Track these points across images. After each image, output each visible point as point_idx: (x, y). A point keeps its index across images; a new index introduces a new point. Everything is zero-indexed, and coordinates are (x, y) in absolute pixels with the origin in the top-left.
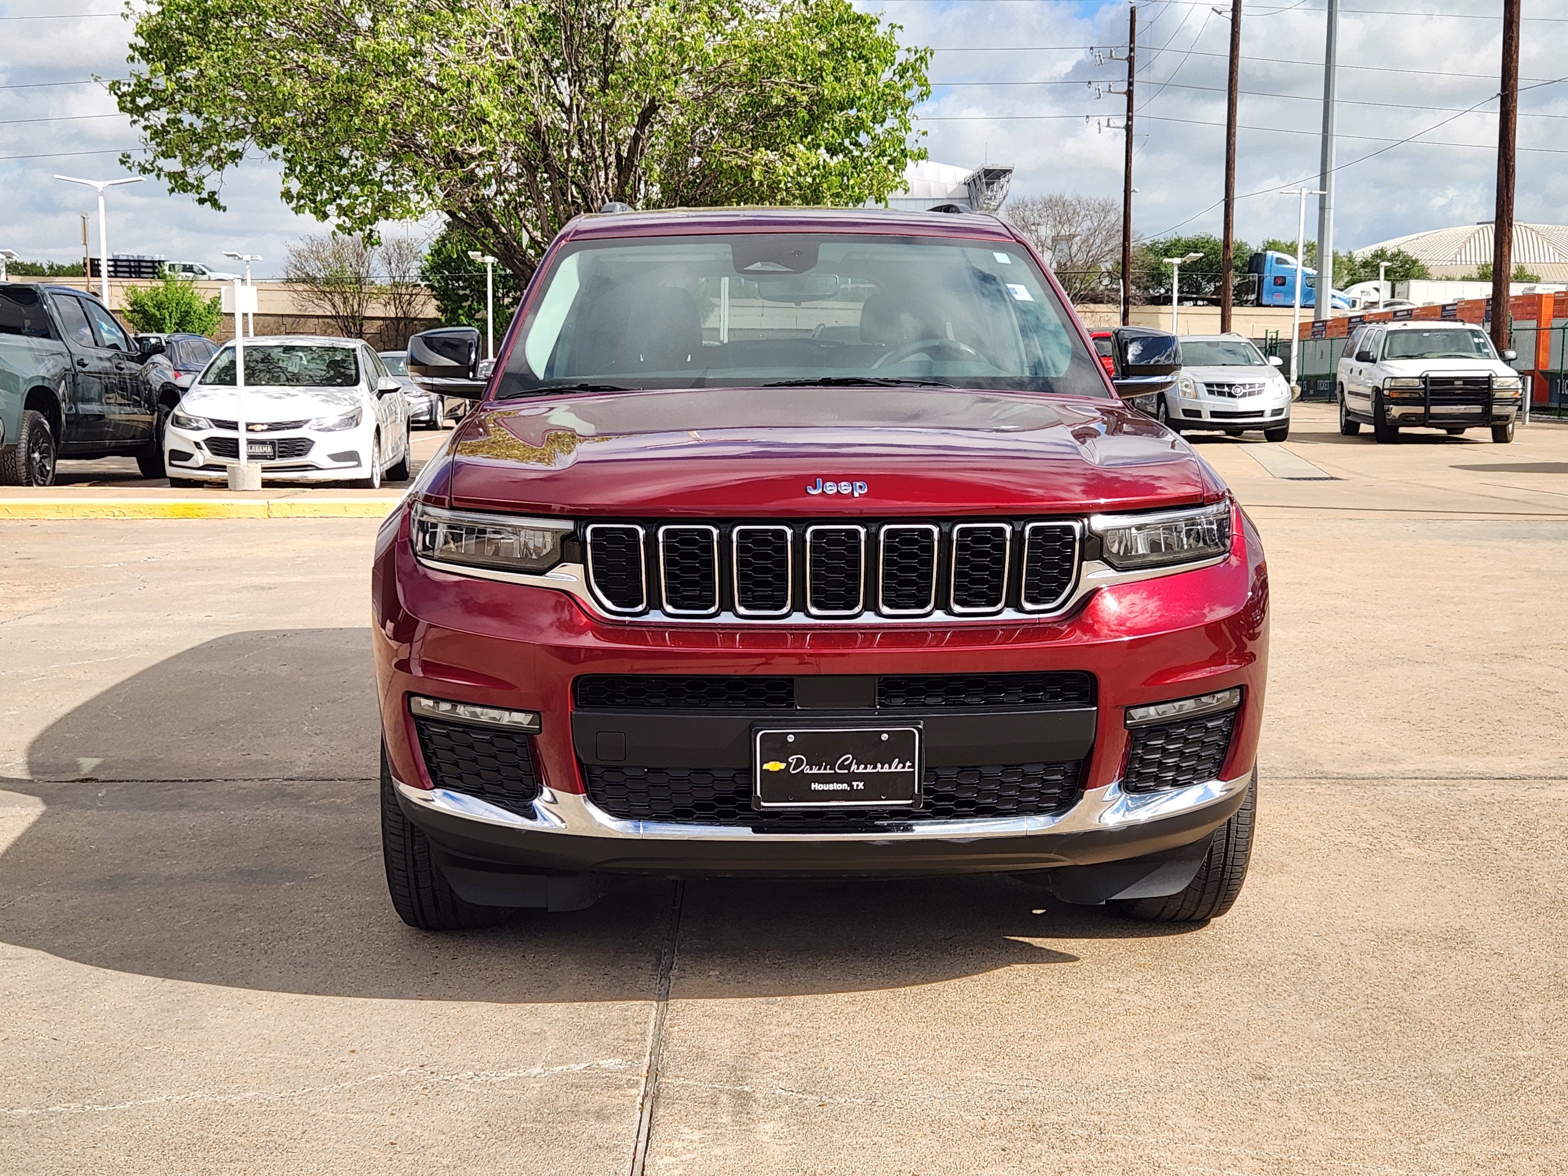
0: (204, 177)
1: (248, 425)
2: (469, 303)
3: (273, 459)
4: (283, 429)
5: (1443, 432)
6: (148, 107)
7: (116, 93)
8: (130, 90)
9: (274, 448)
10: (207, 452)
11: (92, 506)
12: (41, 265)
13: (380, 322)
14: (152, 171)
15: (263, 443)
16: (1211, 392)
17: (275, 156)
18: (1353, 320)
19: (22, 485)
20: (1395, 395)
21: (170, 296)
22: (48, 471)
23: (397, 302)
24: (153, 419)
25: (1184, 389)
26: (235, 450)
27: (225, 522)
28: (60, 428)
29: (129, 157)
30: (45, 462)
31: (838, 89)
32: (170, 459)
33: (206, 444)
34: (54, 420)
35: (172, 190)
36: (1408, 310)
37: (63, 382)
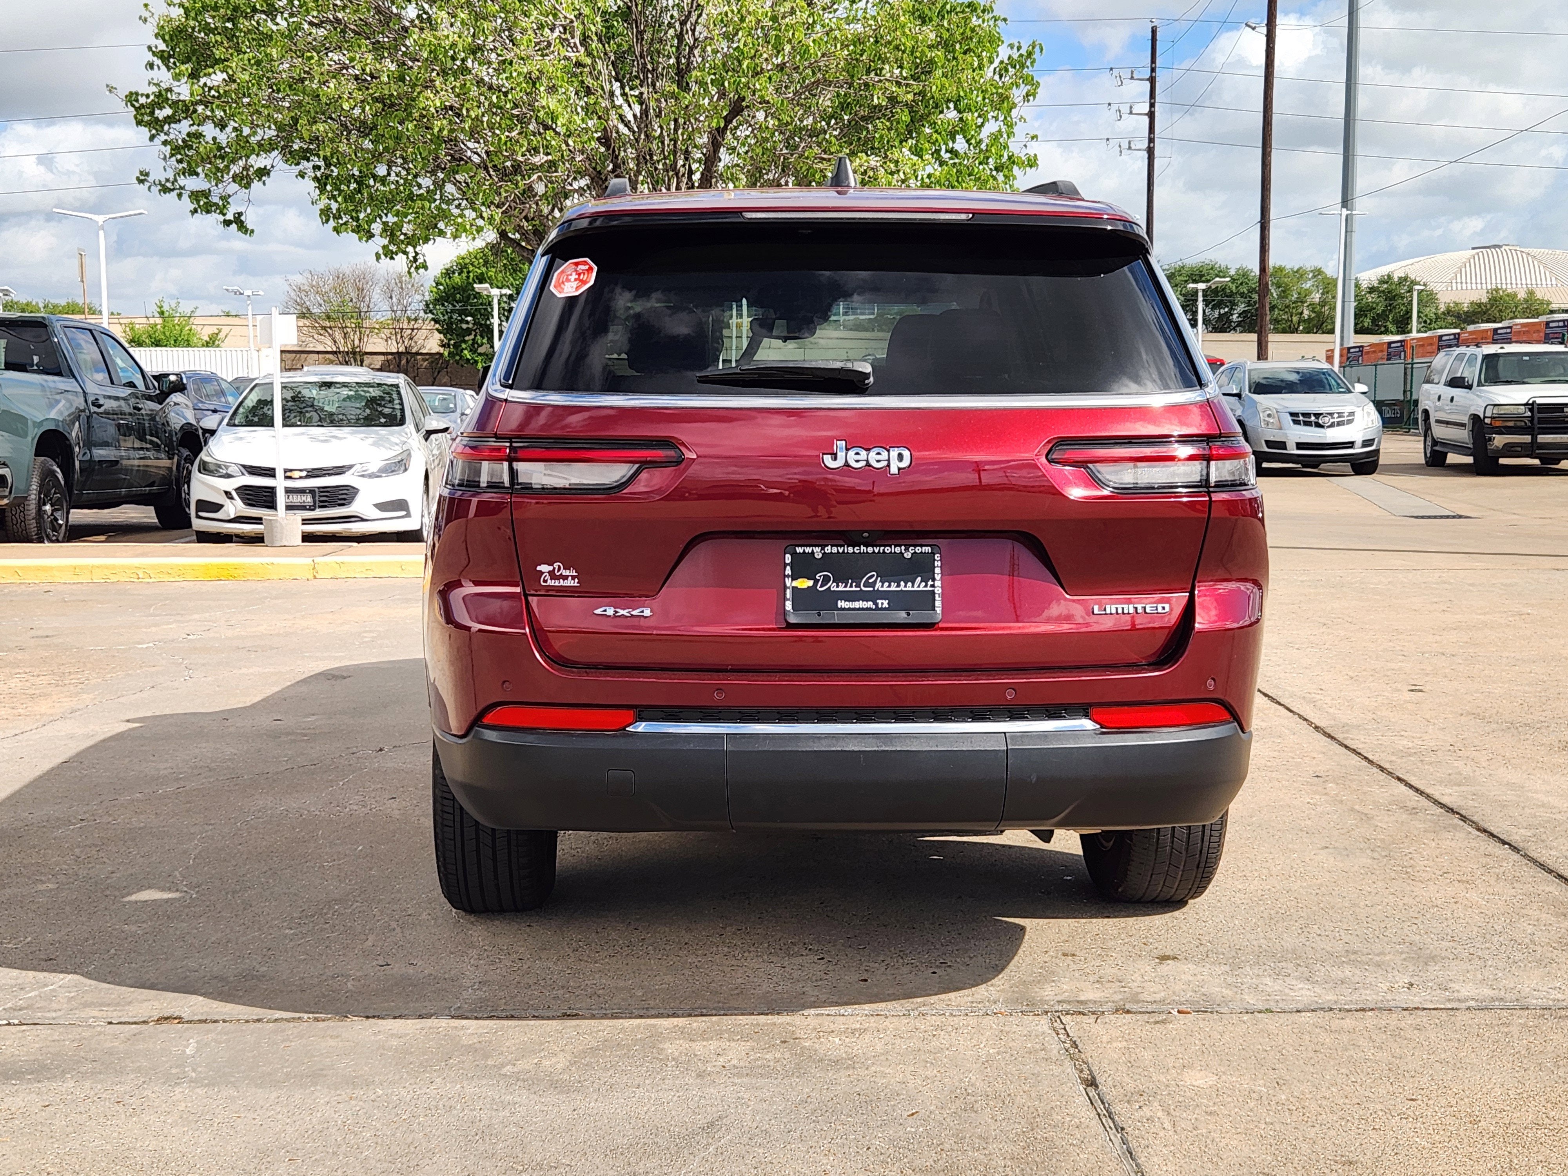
0: (229, 196)
1: (286, 471)
2: (472, 337)
3: (313, 510)
4: (324, 475)
5: (1536, 462)
6: (169, 120)
7: (133, 106)
8: (149, 101)
9: (314, 497)
10: (238, 502)
11: (114, 567)
12: (37, 303)
13: (382, 358)
14: (173, 190)
15: (302, 491)
16: (1296, 422)
17: (302, 175)
18: (1393, 345)
19: (30, 541)
20: (1498, 424)
21: (168, 334)
22: (61, 525)
23: (399, 337)
24: (172, 464)
25: (1267, 419)
26: (269, 499)
27: (266, 584)
28: (73, 477)
29: (147, 174)
30: (58, 514)
31: (947, 85)
32: (197, 511)
33: (237, 493)
34: (67, 467)
35: (195, 211)
36: (1454, 334)
37: (77, 423)
